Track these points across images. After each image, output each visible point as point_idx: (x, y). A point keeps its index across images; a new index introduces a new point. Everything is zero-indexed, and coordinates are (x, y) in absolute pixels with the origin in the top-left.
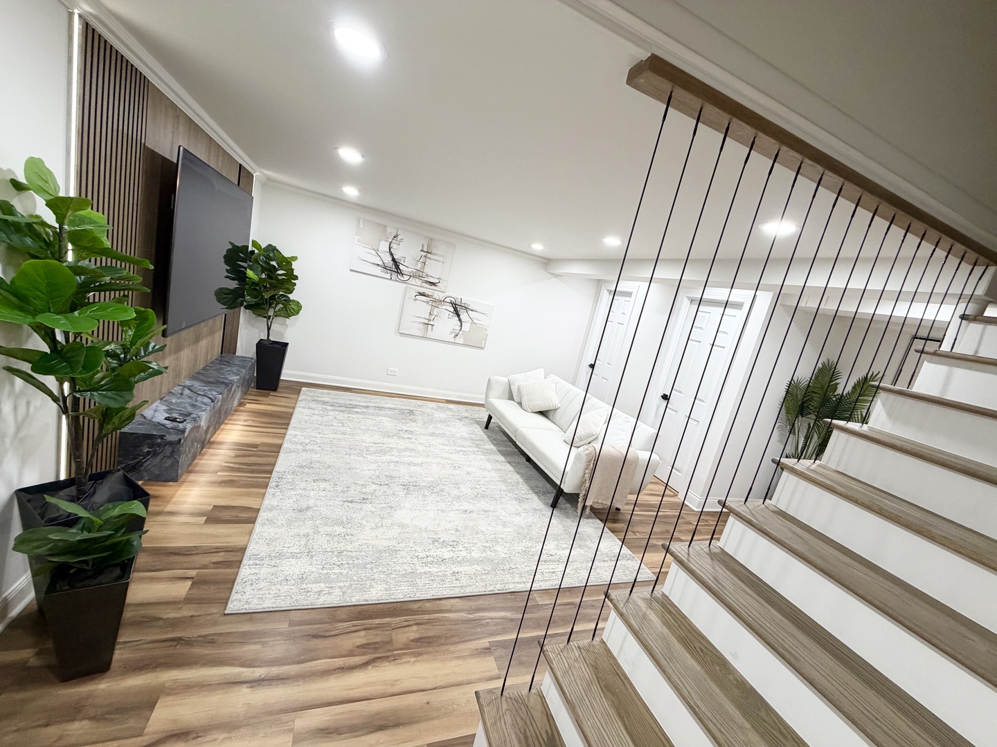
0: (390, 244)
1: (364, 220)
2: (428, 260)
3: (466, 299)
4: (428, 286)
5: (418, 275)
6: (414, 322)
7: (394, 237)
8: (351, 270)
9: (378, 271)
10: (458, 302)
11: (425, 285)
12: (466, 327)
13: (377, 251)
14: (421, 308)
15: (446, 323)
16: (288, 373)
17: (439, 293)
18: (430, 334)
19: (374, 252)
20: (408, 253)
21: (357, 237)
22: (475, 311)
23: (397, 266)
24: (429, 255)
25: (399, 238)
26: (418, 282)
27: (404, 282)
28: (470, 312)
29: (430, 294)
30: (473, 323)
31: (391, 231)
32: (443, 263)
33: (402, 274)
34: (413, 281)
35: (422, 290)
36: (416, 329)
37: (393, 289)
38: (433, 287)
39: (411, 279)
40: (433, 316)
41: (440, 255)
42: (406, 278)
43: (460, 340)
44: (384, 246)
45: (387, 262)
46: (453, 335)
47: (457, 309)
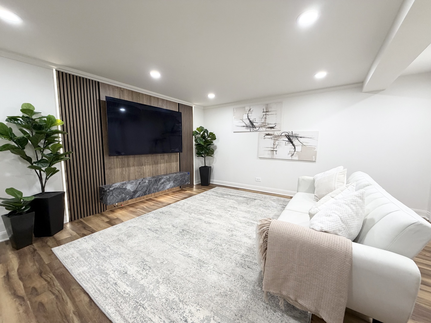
0: (248, 114)
1: (236, 108)
2: (267, 116)
3: (295, 132)
4: (270, 130)
5: (263, 125)
6: (266, 151)
8: (234, 132)
9: (244, 129)
10: (290, 134)
12: (298, 149)
14: (269, 142)
15: (284, 148)
17: (277, 132)
18: (276, 156)
19: (241, 121)
21: (234, 117)
23: (252, 124)
24: (267, 113)
25: (251, 110)
26: (264, 129)
27: (257, 131)
28: (300, 139)
29: (272, 133)
30: (303, 145)
31: (247, 108)
32: (276, 114)
33: (255, 127)
35: (267, 133)
36: (267, 155)
38: (273, 129)
39: (260, 129)
40: (276, 146)
41: (274, 111)
43: (295, 158)
44: (245, 117)
45: (247, 124)
47: (290, 139)
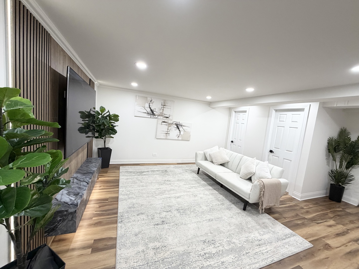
0: (149, 104)
1: (138, 96)
2: (164, 108)
3: (181, 122)
4: (166, 119)
5: (161, 115)
6: (162, 133)
7: (151, 101)
8: (135, 116)
9: (146, 115)
10: (178, 123)
11: (164, 118)
12: (182, 133)
13: (144, 107)
14: (164, 127)
15: (174, 132)
16: (113, 161)
17: (171, 121)
18: (168, 137)
19: (143, 108)
20: (156, 107)
21: (136, 103)
22: (185, 126)
23: (153, 113)
24: (165, 107)
25: (152, 101)
26: (162, 118)
27: (156, 118)
28: (183, 127)
29: (167, 121)
30: (184, 131)
31: (149, 99)
32: (170, 109)
33: (155, 115)
34: (159, 117)
35: (164, 121)
36: (163, 136)
37: (153, 121)
38: (167, 119)
39: (158, 117)
40: (169, 130)
41: (169, 106)
42: (157, 116)
43: (180, 138)
44: (147, 105)
45: (149, 111)
46: (177, 137)
47: (178, 126)
